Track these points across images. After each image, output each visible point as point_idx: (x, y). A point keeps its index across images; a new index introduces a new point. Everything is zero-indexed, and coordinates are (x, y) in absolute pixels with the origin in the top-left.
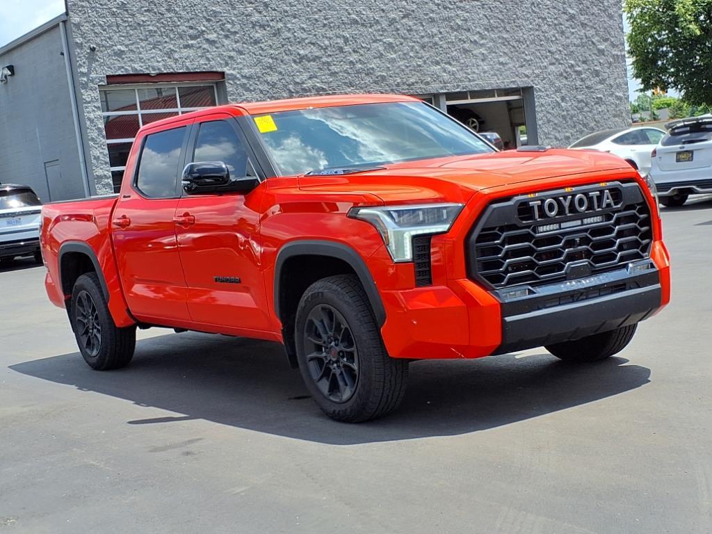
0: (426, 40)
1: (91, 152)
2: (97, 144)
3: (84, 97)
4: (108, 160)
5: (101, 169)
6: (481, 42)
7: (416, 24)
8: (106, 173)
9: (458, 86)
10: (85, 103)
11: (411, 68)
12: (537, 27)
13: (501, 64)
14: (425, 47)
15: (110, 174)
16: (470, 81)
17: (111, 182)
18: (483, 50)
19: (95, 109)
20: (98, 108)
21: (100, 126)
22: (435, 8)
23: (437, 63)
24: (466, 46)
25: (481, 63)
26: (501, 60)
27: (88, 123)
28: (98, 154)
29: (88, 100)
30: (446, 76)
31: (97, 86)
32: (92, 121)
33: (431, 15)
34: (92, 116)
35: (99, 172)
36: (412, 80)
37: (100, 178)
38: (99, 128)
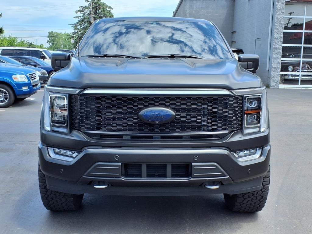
1: (274, 35)
2: (278, 31)
3: (277, 7)
4: (282, 40)
5: (277, 44)
8: (280, 46)
10: (277, 10)
15: (282, 47)
17: (281, 52)
19: (281, 13)
20: (284, 13)
21: (282, 22)
27: (276, 20)
28: (278, 37)
29: (279, 8)
31: (285, 2)
32: (278, 19)
34: (279, 17)
35: (276, 46)
37: (276, 48)
38: (281, 23)
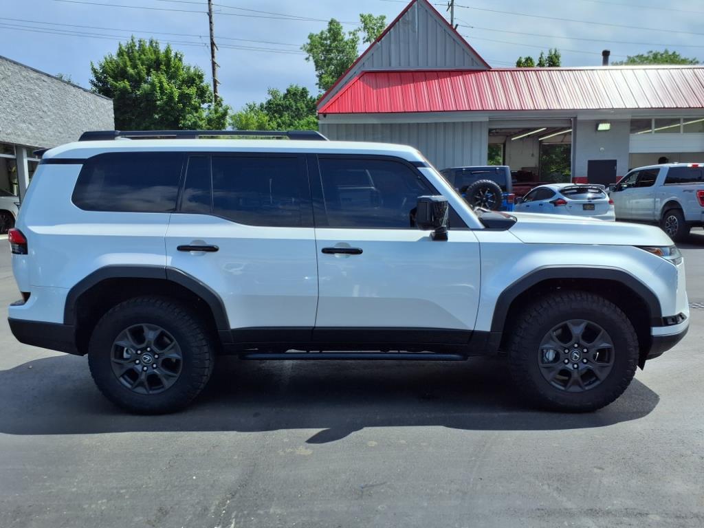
0: (17, 101)
6: (49, 113)
7: (10, 88)
9: (37, 143)
11: (9, 121)
12: (76, 112)
13: (60, 132)
14: (16, 107)
16: (43, 140)
18: (49, 119)
22: (22, 79)
23: (24, 122)
24: (41, 113)
25: (48, 129)
26: (60, 130)
30: (30, 134)
33: (20, 84)
36: (9, 131)
